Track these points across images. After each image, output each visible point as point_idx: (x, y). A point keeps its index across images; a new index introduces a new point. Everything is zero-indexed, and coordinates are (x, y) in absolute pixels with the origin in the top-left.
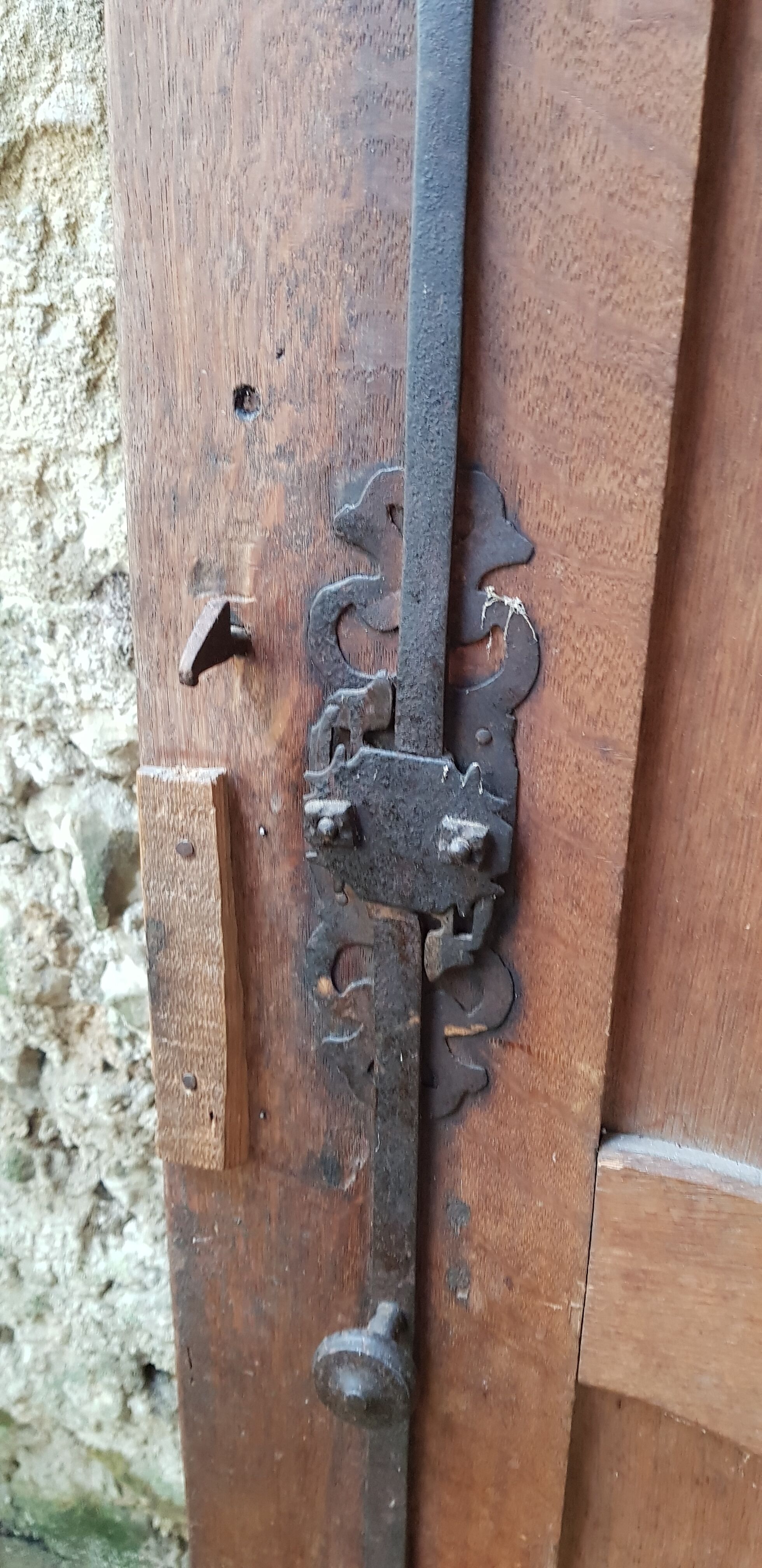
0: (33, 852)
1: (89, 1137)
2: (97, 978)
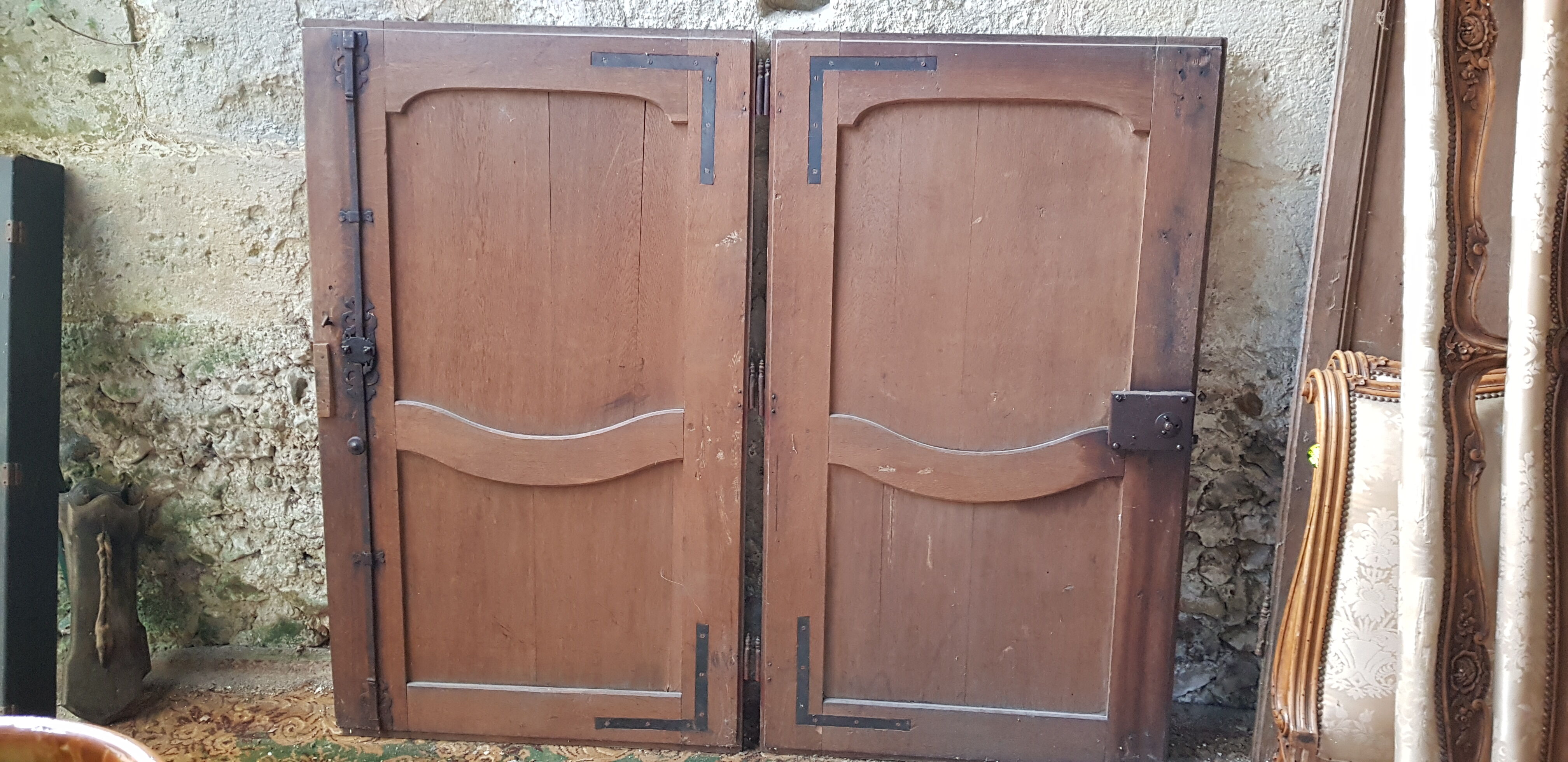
0: (277, 388)
1: (288, 473)
2: (293, 421)
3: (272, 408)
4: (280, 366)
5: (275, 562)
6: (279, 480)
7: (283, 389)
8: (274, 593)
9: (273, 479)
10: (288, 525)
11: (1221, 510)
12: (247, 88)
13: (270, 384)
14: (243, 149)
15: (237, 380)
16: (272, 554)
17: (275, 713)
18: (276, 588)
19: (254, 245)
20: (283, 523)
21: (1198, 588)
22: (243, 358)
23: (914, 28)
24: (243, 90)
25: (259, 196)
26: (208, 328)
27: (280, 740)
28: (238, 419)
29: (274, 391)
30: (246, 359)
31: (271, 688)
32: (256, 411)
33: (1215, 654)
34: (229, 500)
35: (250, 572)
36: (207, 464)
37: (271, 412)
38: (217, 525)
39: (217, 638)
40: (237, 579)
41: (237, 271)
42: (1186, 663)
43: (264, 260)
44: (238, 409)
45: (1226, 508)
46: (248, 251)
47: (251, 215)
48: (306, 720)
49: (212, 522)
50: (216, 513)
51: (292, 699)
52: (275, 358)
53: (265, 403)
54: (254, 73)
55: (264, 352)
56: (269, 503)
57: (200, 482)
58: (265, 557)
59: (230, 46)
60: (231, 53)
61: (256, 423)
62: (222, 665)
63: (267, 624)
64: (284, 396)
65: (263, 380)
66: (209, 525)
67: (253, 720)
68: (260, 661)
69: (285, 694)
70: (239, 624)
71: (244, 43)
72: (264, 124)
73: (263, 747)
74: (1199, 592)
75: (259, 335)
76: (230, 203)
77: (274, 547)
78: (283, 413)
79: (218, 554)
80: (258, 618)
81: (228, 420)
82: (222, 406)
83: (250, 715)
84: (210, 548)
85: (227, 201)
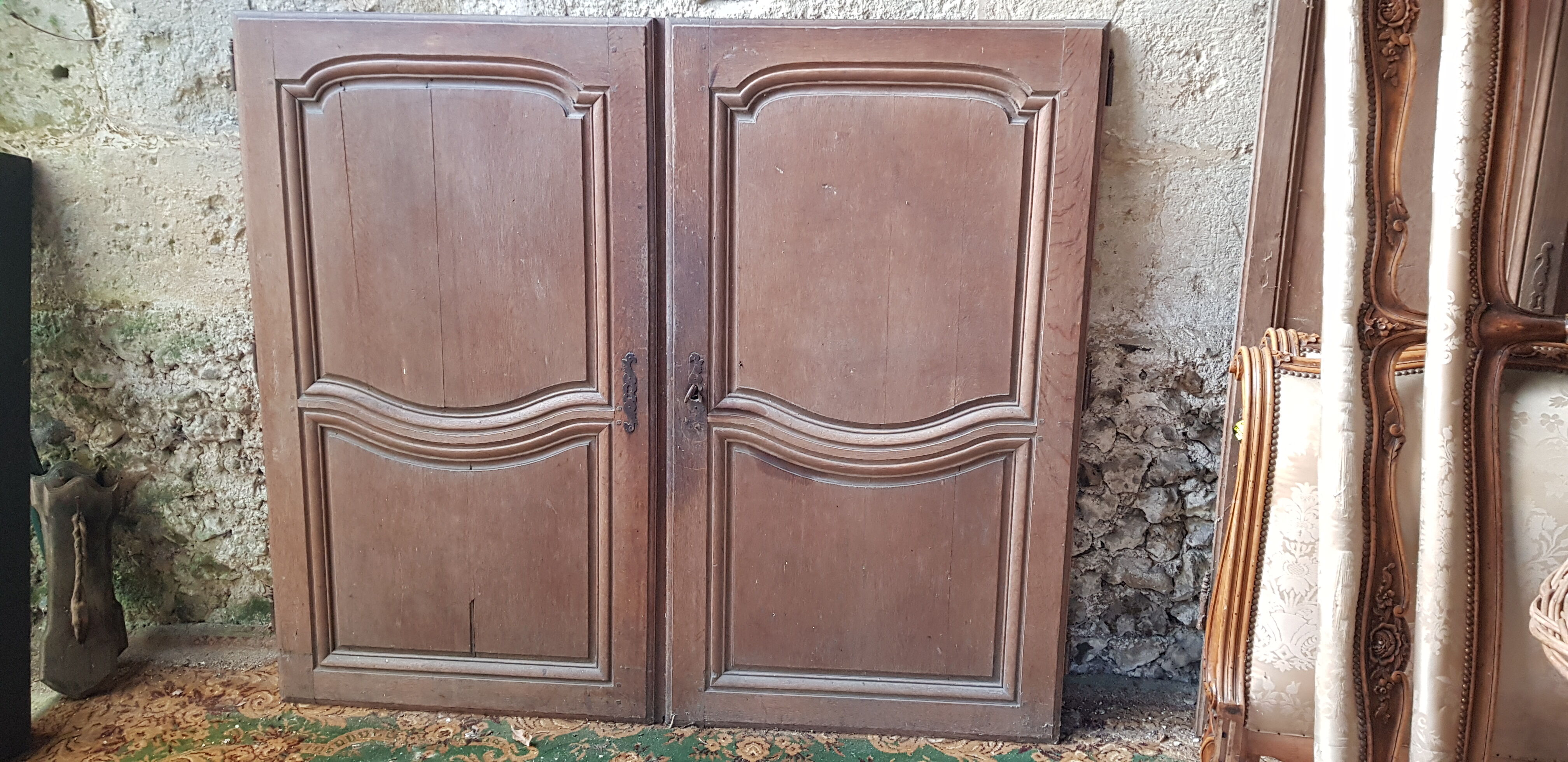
3: (238, 392)
4: (245, 352)
5: (245, 542)
6: (247, 462)
7: (248, 373)
8: (245, 572)
9: (242, 461)
10: (257, 506)
11: (1167, 486)
12: (204, 81)
13: (235, 369)
14: (201, 141)
15: (204, 365)
16: (243, 534)
17: (245, 687)
18: (248, 567)
19: (215, 234)
20: (252, 504)
21: (1145, 564)
22: (208, 344)
23: (849, 14)
24: (199, 83)
25: (219, 186)
26: (174, 315)
27: (248, 713)
28: (206, 403)
29: (239, 376)
30: (211, 345)
31: (243, 664)
32: (223, 395)
33: (1164, 630)
34: (199, 482)
35: (221, 552)
36: (178, 447)
37: (237, 396)
38: (189, 506)
39: (193, 617)
40: (210, 558)
41: (200, 259)
42: (1135, 637)
43: (225, 249)
44: (206, 394)
45: (1171, 485)
46: (210, 239)
47: (211, 204)
48: (275, 694)
49: (184, 504)
50: (187, 494)
51: (263, 674)
52: (239, 343)
53: (231, 387)
54: (209, 66)
55: (228, 337)
56: (238, 484)
57: (172, 464)
58: (236, 537)
59: (186, 40)
60: (187, 47)
61: (222, 406)
62: (197, 642)
63: (240, 602)
64: (249, 380)
65: (228, 365)
66: (181, 506)
67: (223, 694)
68: (233, 638)
69: (256, 670)
70: (213, 602)
71: (199, 37)
72: (221, 116)
73: (231, 720)
74: (1145, 568)
75: (223, 321)
76: (191, 193)
77: (244, 527)
78: (249, 396)
79: (191, 534)
80: (232, 597)
81: (196, 404)
82: (190, 390)
83: (221, 689)
84: (182, 529)
85: (188, 191)
